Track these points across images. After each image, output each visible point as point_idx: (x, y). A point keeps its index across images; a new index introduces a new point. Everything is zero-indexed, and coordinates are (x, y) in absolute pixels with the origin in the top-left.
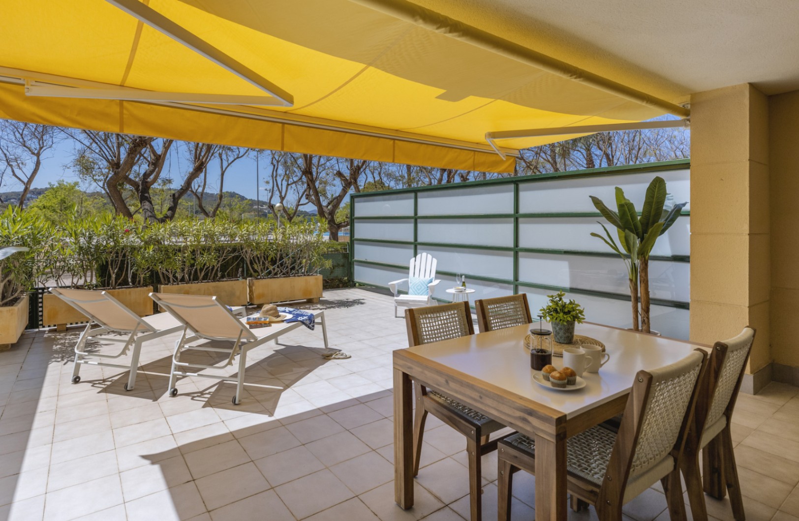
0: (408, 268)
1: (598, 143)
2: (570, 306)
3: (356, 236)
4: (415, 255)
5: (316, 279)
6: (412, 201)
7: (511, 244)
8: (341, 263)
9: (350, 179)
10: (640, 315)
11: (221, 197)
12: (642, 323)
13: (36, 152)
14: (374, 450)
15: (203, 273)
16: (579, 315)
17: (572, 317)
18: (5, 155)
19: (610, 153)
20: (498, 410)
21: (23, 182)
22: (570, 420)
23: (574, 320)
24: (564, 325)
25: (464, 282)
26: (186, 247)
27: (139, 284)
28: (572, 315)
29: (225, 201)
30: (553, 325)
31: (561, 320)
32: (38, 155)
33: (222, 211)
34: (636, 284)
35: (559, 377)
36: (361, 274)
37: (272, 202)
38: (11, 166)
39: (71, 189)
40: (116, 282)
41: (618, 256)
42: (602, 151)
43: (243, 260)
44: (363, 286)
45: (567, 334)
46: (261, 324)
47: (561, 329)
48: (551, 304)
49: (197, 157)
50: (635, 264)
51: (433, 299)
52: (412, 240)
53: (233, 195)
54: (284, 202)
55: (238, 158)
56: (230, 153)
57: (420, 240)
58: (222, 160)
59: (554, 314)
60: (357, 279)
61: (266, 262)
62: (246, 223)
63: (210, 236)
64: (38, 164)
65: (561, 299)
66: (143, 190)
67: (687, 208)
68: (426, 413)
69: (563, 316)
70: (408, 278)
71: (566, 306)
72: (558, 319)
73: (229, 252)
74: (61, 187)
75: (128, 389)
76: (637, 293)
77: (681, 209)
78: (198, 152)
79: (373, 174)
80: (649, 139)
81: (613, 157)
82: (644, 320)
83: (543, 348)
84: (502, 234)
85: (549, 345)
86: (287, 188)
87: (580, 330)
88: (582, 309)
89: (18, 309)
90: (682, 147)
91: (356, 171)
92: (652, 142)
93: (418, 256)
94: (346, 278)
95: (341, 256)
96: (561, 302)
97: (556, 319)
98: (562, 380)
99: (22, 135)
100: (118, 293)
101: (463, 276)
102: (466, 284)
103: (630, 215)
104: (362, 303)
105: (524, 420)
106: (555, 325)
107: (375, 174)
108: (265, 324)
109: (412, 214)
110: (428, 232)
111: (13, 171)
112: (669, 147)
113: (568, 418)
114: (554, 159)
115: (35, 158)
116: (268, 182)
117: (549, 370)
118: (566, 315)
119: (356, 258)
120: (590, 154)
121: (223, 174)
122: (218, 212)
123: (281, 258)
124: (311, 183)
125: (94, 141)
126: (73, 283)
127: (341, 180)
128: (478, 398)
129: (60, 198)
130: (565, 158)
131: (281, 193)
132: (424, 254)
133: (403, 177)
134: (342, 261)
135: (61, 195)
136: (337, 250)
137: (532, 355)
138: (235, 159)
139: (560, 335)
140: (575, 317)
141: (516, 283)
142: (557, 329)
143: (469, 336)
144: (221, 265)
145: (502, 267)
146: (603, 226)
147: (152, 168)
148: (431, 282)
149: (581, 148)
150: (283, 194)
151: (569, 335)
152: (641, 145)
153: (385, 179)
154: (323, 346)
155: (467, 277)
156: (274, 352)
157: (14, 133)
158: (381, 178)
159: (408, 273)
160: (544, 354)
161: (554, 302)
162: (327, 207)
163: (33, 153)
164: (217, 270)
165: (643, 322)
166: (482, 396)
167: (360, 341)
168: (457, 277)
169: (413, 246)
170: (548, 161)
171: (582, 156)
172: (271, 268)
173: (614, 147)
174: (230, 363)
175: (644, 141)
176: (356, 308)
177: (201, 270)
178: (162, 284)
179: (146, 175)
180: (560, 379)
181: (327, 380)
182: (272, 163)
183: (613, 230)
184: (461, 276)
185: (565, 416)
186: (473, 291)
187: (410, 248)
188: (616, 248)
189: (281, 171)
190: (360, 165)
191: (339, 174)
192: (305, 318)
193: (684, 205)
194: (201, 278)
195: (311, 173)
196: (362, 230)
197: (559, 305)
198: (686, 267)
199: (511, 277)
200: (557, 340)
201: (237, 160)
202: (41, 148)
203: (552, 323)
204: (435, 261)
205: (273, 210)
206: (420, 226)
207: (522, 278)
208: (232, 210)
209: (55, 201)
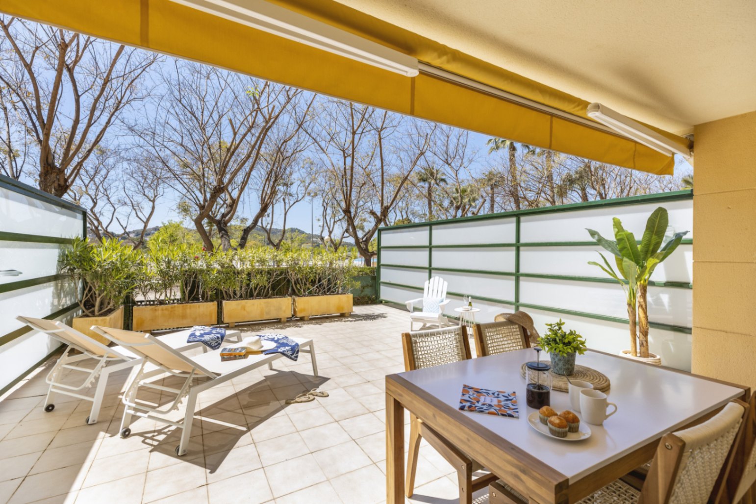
0: (422, 289)
1: (592, 184)
2: (571, 337)
3: (382, 262)
4: (430, 277)
5: (348, 297)
6: (428, 232)
7: (513, 270)
8: (370, 284)
9: (381, 215)
10: (639, 338)
11: (284, 231)
12: (640, 346)
13: (152, 199)
14: (375, 463)
15: (257, 292)
16: (581, 346)
17: (572, 349)
18: (131, 201)
19: (603, 192)
20: (486, 459)
21: (143, 221)
22: (573, 485)
23: (575, 352)
24: (564, 357)
25: (470, 303)
26: (242, 271)
27: (207, 299)
28: (572, 347)
29: (288, 235)
30: (552, 356)
31: (560, 351)
32: (153, 201)
33: (285, 242)
34: (634, 309)
35: (558, 424)
36: (385, 293)
37: (323, 235)
38: (135, 209)
39: (177, 227)
40: (189, 298)
41: (616, 282)
42: (596, 190)
43: (289, 281)
44: (387, 303)
45: (567, 366)
46: (235, 356)
47: (560, 360)
48: (549, 333)
49: (263, 200)
50: (633, 290)
51: (444, 316)
52: (427, 266)
53: (293, 230)
54: (332, 235)
55: (297, 201)
56: (291, 198)
57: (433, 266)
58: (285, 203)
59: (553, 345)
60: (383, 297)
61: (307, 283)
62: (292, 251)
63: (262, 261)
64: (153, 208)
65: (560, 328)
66: (222, 226)
67: (689, 236)
68: (420, 437)
69: (563, 347)
70: (422, 297)
71: (566, 336)
72: (557, 351)
73: (277, 275)
74: (171, 225)
75: (89, 423)
76: (635, 318)
77: (681, 237)
78: (264, 196)
79: (401, 212)
80: (640, 180)
81: (606, 195)
82: (642, 344)
83: (540, 382)
84: (504, 260)
85: (547, 380)
86: (334, 224)
87: (580, 361)
88: (583, 340)
89: (110, 319)
90: (670, 186)
91: (385, 211)
92: (643, 182)
93: (432, 280)
94: (374, 296)
95: (370, 279)
96: (560, 331)
97: (555, 349)
98: (563, 428)
99: (142, 187)
100: (190, 306)
101: (470, 297)
102: (472, 304)
103: (629, 243)
104: (385, 317)
105: (516, 477)
106: (554, 356)
107: (403, 213)
108: (240, 356)
109: (427, 244)
110: (441, 259)
111: (136, 213)
112: (658, 186)
113: (571, 483)
114: (553, 197)
115: (151, 203)
116: (319, 220)
117: (547, 413)
118: (566, 346)
119: (382, 280)
120: (585, 194)
121: (286, 214)
122: (282, 243)
123: (320, 281)
124: (350, 220)
125: (188, 191)
126: (156, 298)
127: (374, 217)
128: (465, 440)
129: (169, 233)
130: (562, 197)
131: (329, 228)
132: (437, 278)
133: (425, 214)
134: (370, 282)
135: (170, 231)
136: (366, 274)
137: (528, 391)
138: (294, 203)
139: (560, 366)
140: (577, 348)
141: (517, 303)
142: (556, 360)
143: (466, 361)
144: (272, 285)
145: (504, 289)
146: (601, 254)
147: (229, 209)
148: (442, 301)
149: (577, 188)
150: (331, 229)
151: (570, 367)
152: (632, 185)
153: (411, 217)
154: (312, 373)
155: (474, 297)
156: (264, 378)
157: (137, 185)
158: (407, 216)
159: (423, 293)
160: (541, 391)
161: (553, 331)
162: (363, 238)
163: (150, 200)
164: (268, 289)
165: (642, 345)
166: (469, 438)
167: (378, 351)
168: (464, 298)
169: (428, 271)
170: (548, 200)
171: (578, 196)
172: (311, 288)
173: (607, 187)
174: (175, 407)
175: (635, 181)
176: (379, 321)
177: (255, 289)
178: (224, 299)
179: (224, 216)
180: (560, 426)
181: (344, 388)
182: (323, 205)
183: (611, 257)
184: (468, 296)
185: (567, 480)
186: (478, 310)
187: (426, 272)
188: (614, 274)
189: (329, 211)
190: (389, 204)
191: (372, 213)
192: (287, 348)
193: (685, 233)
194: (255, 294)
195: (350, 212)
196: (387, 257)
197: (559, 335)
198: (688, 294)
199: (513, 299)
200: (556, 371)
201: (296, 203)
202: (155, 196)
203: (551, 354)
204: (446, 284)
205: (324, 242)
206: (433, 253)
207: (522, 300)
208: (292, 242)
209: (166, 235)
